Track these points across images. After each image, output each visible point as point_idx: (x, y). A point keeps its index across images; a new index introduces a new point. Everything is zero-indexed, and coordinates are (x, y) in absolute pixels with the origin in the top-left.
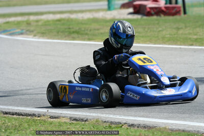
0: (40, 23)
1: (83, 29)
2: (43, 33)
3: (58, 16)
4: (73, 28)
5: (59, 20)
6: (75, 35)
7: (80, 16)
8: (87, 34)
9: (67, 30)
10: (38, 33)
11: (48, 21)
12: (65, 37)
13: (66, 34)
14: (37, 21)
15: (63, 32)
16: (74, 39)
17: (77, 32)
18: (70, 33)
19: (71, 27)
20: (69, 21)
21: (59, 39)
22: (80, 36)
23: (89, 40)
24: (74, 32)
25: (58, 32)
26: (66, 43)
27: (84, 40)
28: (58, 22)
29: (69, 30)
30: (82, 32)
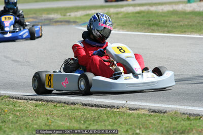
0: (120, 16)
1: (163, 21)
2: (123, 26)
3: (138, 9)
4: (152, 21)
5: (139, 13)
6: (155, 28)
7: (160, 8)
8: (166, 26)
9: (146, 23)
10: (118, 25)
11: (128, 13)
12: (145, 29)
13: (146, 26)
14: (117, 14)
15: (142, 24)
16: (153, 31)
17: (157, 25)
18: (150, 25)
19: (151, 19)
20: (149, 13)
21: (138, 31)
22: (159, 28)
23: (169, 32)
24: (153, 24)
25: (138, 25)
26: (146, 36)
27: (163, 32)
28: (137, 15)
29: (149, 22)
30: (162, 24)
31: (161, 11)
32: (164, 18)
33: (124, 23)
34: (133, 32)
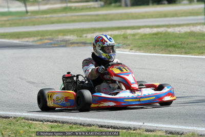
0: (137, 37)
1: (180, 43)
2: (140, 47)
3: (155, 30)
4: (169, 42)
5: (156, 34)
6: (172, 49)
7: (177, 30)
8: (183, 48)
9: (164, 44)
10: (135, 46)
11: (145, 35)
12: (162, 50)
13: (163, 47)
14: (134, 35)
15: (159, 45)
16: (171, 52)
17: (174, 46)
18: (167, 46)
19: (168, 41)
20: (167, 34)
21: (156, 53)
22: (176, 49)
23: (186, 53)
24: (170, 46)
25: (155, 46)
26: (163, 57)
27: (181, 53)
28: (154, 36)
29: (166, 44)
30: (179, 46)
31: (178, 32)
32: (181, 40)
33: (141, 44)
34: (150, 53)
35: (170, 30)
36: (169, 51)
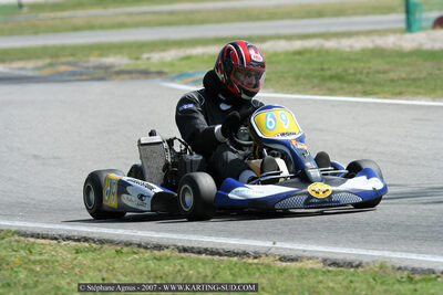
1: (352, 71)
3: (298, 45)
4: (330, 69)
5: (299, 53)
6: (336, 84)
7: (345, 44)
8: (360, 82)
9: (317, 73)
11: (276, 54)
12: (313, 87)
13: (315, 81)
15: (307, 77)
16: (332, 92)
17: (339, 78)
18: (324, 79)
19: (325, 66)
20: (322, 53)
21: (299, 92)
22: (345, 86)
23: (365, 94)
24: (332, 78)
25: (297, 78)
26: (315, 101)
27: (354, 94)
28: (297, 57)
29: (322, 73)
30: (350, 77)
31: (348, 49)
32: (355, 65)
34: (287, 93)
35: (331, 44)
36: (329, 89)
